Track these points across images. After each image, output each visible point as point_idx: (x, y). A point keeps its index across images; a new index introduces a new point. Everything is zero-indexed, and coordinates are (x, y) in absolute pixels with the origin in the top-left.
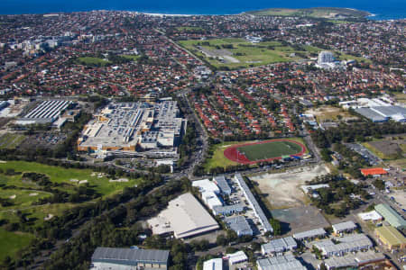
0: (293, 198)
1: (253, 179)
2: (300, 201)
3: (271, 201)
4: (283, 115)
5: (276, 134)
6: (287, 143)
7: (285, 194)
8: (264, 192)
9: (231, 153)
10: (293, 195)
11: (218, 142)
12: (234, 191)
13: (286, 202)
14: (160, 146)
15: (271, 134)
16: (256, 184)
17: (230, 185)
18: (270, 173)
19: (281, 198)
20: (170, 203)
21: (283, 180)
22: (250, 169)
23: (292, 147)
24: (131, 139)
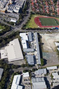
0: (51, 47)
1: (41, 34)
2: (53, 50)
4: (57, 6)
5: (53, 15)
6: (56, 20)
7: (49, 45)
8: (43, 42)
11: (34, 14)
12: (33, 40)
13: (49, 49)
14: (14, 12)
15: (52, 14)
16: (41, 37)
17: (32, 37)
18: (47, 33)
19: (47, 47)
20: (10, 42)
21: (50, 38)
22: (41, 29)
23: (57, 22)
24: (5, 7)
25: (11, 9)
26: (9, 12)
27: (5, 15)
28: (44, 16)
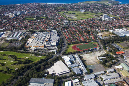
0: (94, 61)
1: (81, 56)
2: (96, 63)
3: (87, 63)
4: (91, 35)
5: (89, 41)
6: (92, 44)
7: (92, 60)
8: (85, 60)
9: (74, 48)
10: (94, 60)
11: (70, 44)
12: (75, 59)
13: (92, 63)
14: (52, 46)
15: (87, 41)
16: (82, 57)
18: (87, 54)
20: (55, 64)
21: (91, 56)
22: (80, 52)
23: (94, 45)
24: (42, 44)
25: (49, 44)
26: (48, 47)
27: (44, 49)
28: (81, 44)
